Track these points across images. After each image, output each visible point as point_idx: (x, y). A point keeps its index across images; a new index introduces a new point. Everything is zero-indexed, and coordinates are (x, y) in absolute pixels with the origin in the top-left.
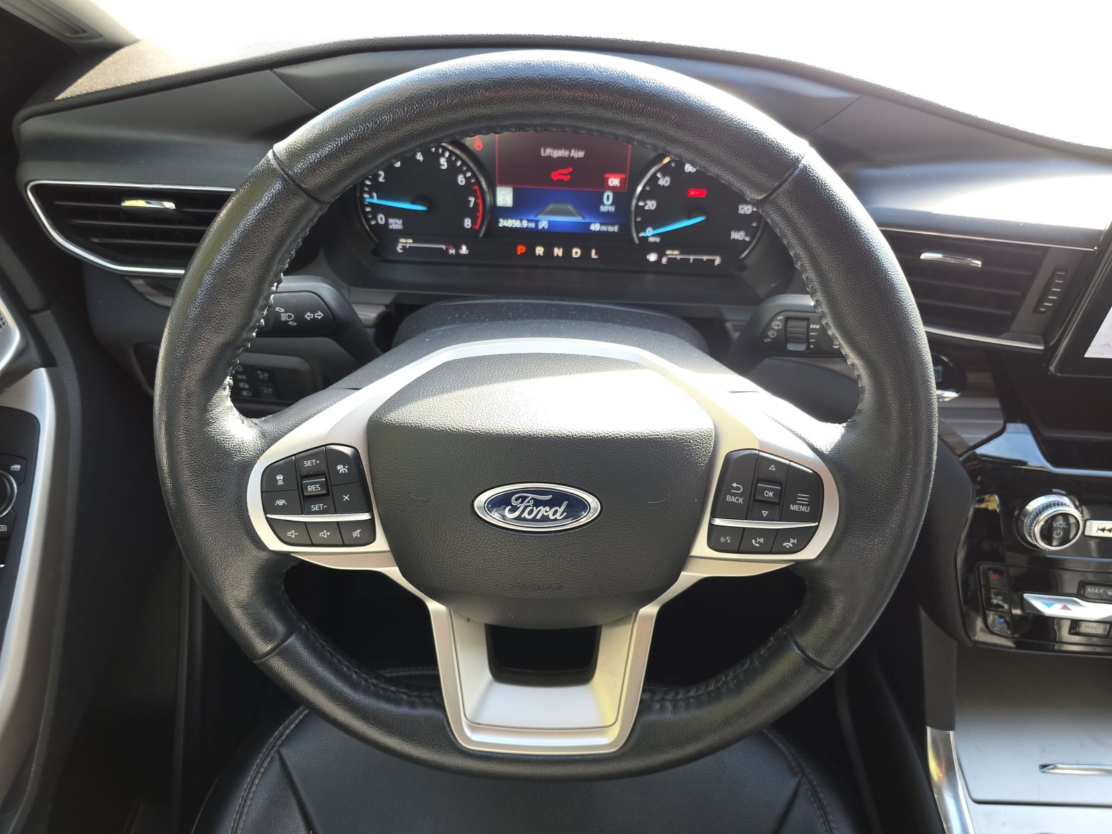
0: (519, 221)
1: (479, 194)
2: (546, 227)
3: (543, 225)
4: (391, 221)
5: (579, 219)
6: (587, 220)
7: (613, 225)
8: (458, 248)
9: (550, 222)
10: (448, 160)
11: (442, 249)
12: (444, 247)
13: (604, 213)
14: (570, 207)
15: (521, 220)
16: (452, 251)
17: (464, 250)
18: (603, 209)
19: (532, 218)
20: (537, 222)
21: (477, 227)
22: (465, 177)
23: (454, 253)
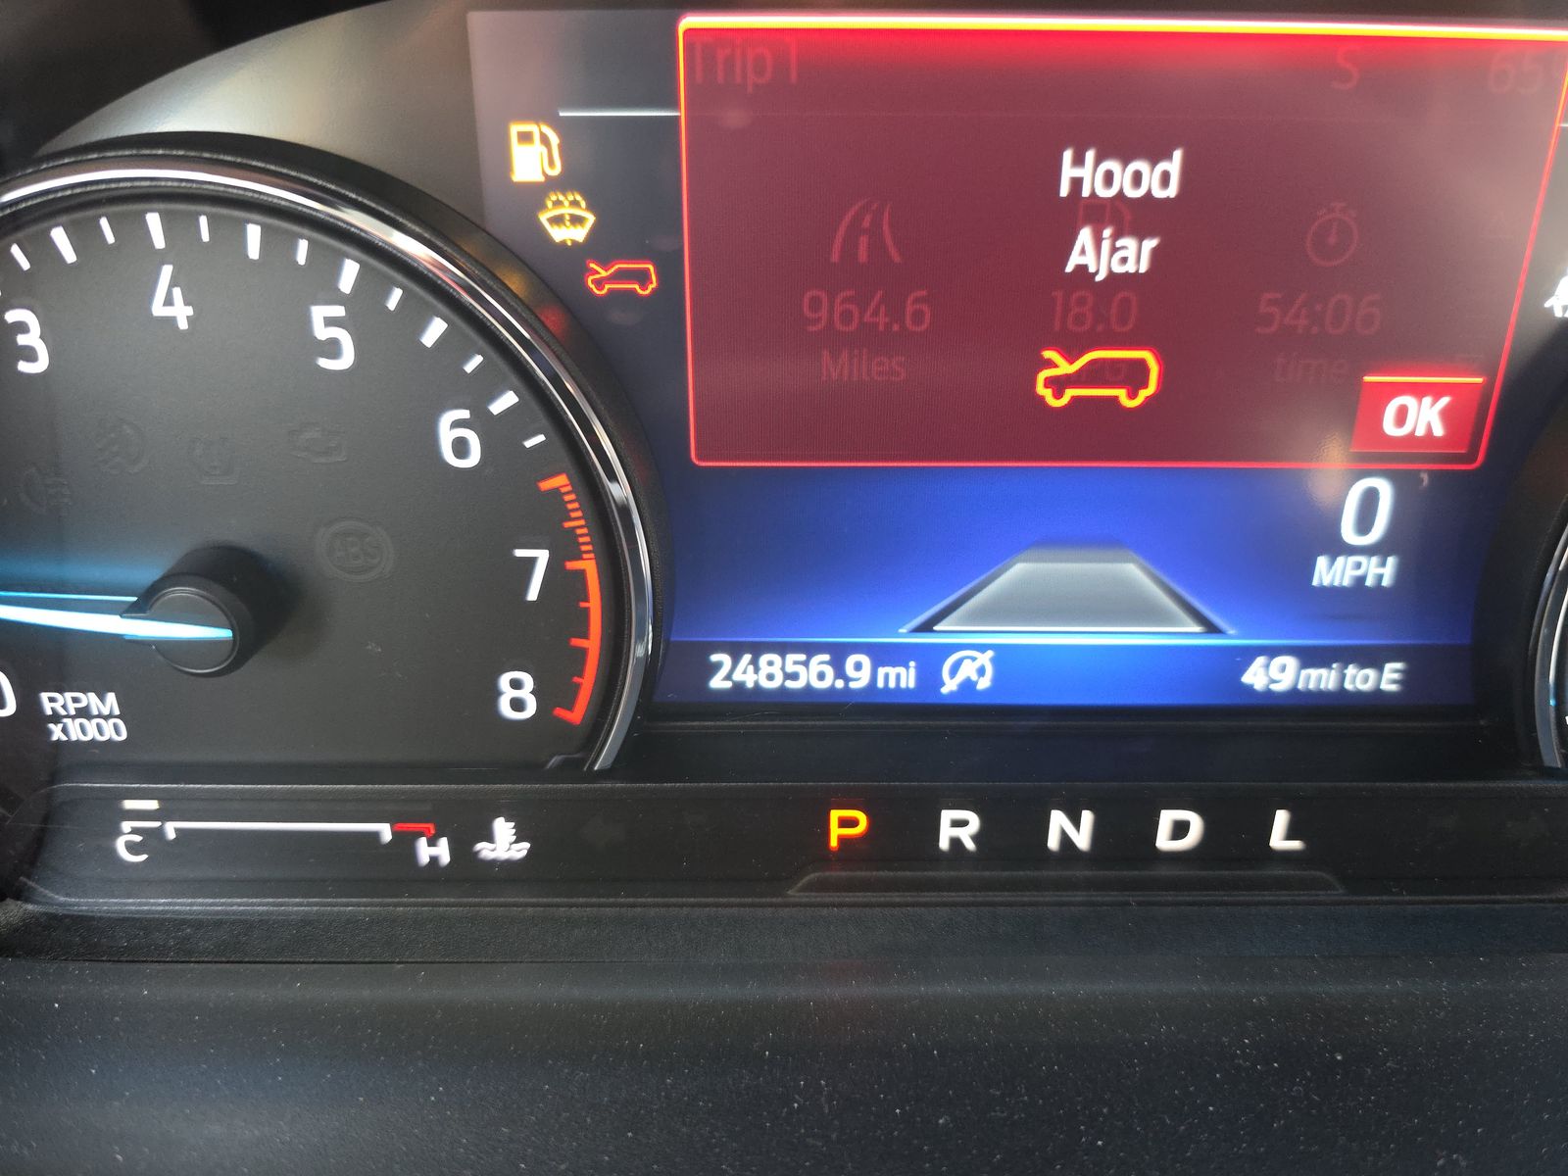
0: (820, 662)
1: (578, 522)
2: (984, 684)
3: (968, 671)
4: (49, 701)
5: (1185, 633)
6: (1232, 639)
7: (1372, 658)
8: (469, 831)
9: (1004, 656)
10: (361, 314)
11: (376, 835)
12: (385, 831)
13: (1333, 592)
14: (1133, 572)
15: (838, 656)
16: (432, 851)
17: (504, 843)
18: (1330, 573)
19: (904, 636)
20: (930, 661)
21: (577, 714)
22: (480, 421)
23: (445, 858)
